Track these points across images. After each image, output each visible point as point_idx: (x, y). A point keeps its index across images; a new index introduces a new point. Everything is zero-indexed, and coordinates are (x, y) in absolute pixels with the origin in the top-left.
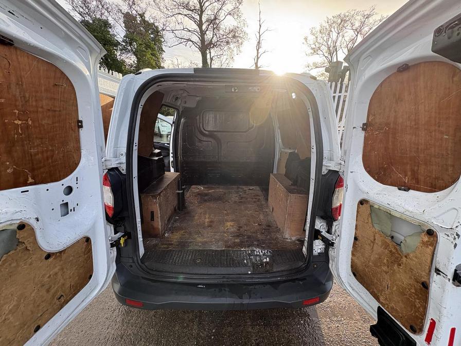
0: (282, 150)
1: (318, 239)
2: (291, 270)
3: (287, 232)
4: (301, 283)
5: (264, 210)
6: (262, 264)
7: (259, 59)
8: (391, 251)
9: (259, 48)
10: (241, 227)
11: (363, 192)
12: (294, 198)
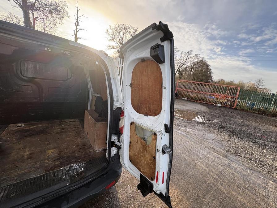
0: (93, 94)
1: (113, 147)
2: (98, 171)
3: (96, 146)
4: (105, 176)
5: (81, 135)
6: (78, 174)
7: (78, 33)
8: (143, 145)
9: (77, 25)
10: (62, 151)
11: (132, 118)
12: (99, 125)
